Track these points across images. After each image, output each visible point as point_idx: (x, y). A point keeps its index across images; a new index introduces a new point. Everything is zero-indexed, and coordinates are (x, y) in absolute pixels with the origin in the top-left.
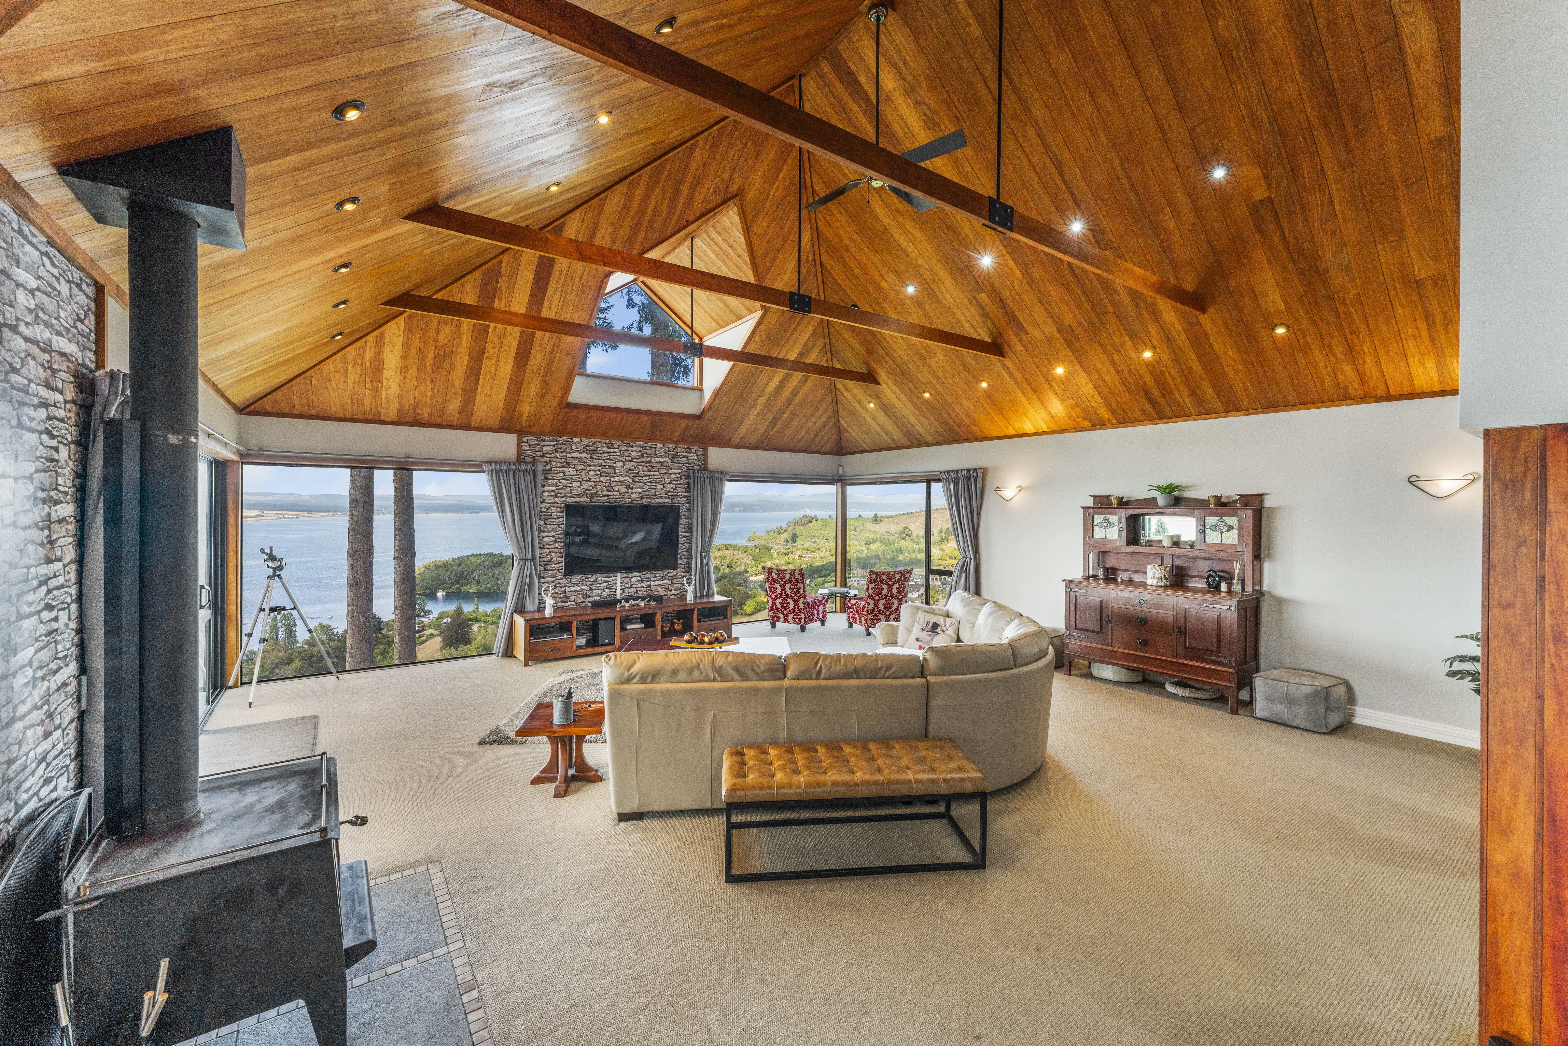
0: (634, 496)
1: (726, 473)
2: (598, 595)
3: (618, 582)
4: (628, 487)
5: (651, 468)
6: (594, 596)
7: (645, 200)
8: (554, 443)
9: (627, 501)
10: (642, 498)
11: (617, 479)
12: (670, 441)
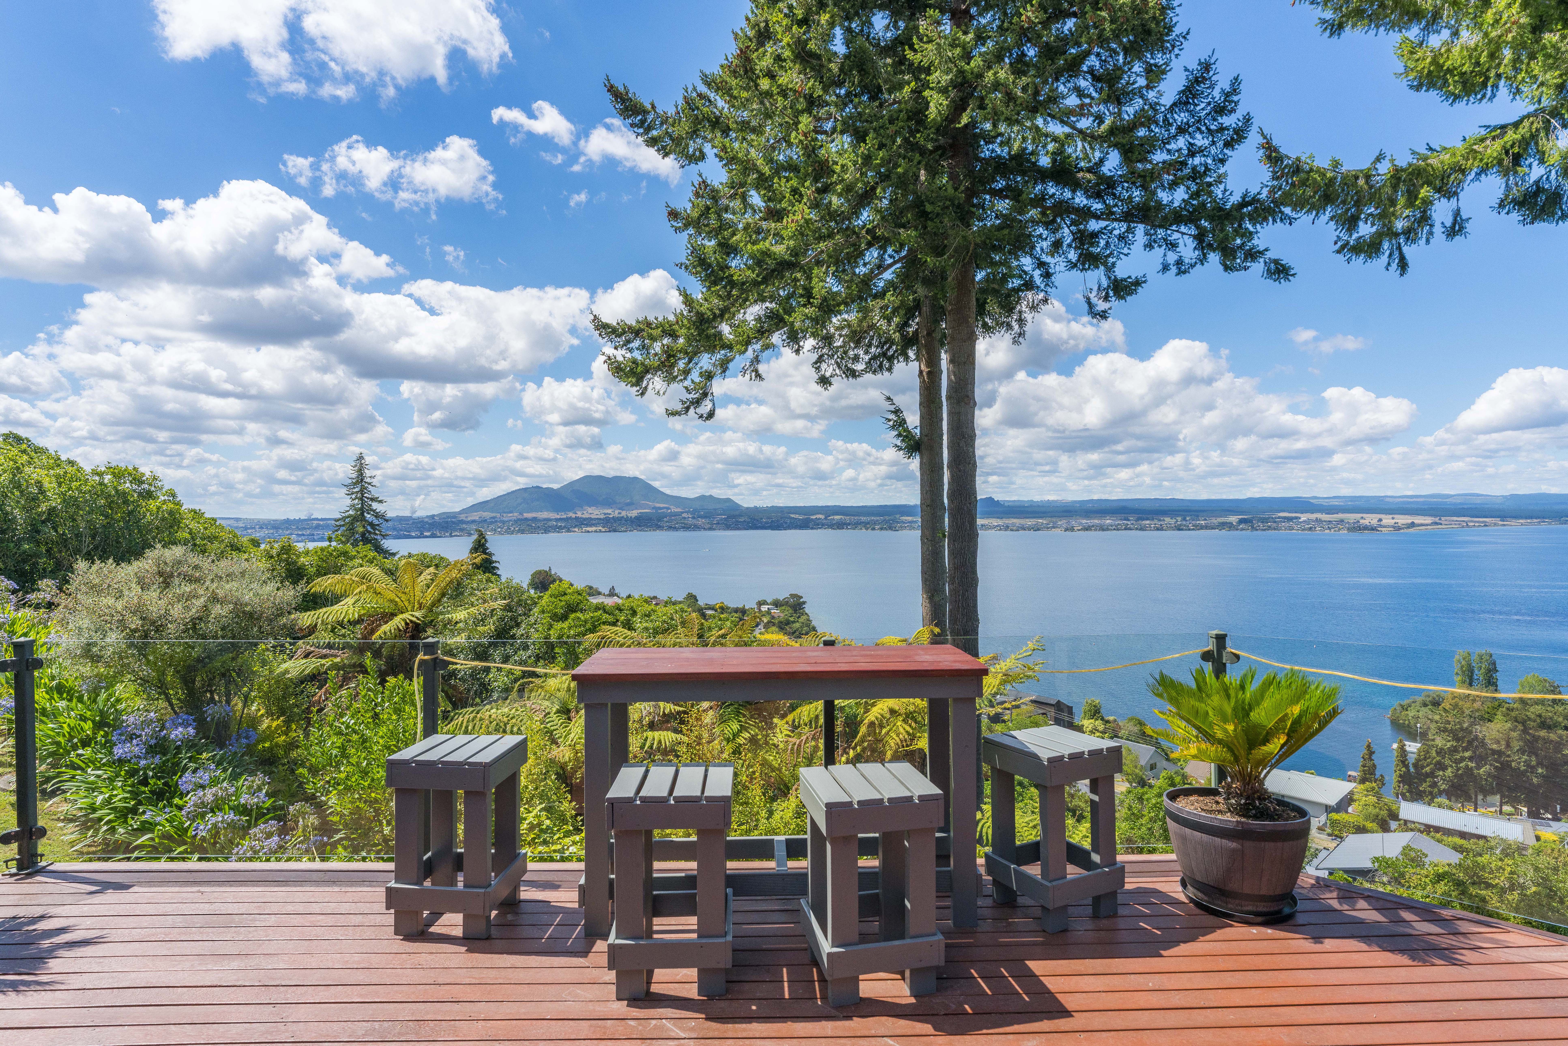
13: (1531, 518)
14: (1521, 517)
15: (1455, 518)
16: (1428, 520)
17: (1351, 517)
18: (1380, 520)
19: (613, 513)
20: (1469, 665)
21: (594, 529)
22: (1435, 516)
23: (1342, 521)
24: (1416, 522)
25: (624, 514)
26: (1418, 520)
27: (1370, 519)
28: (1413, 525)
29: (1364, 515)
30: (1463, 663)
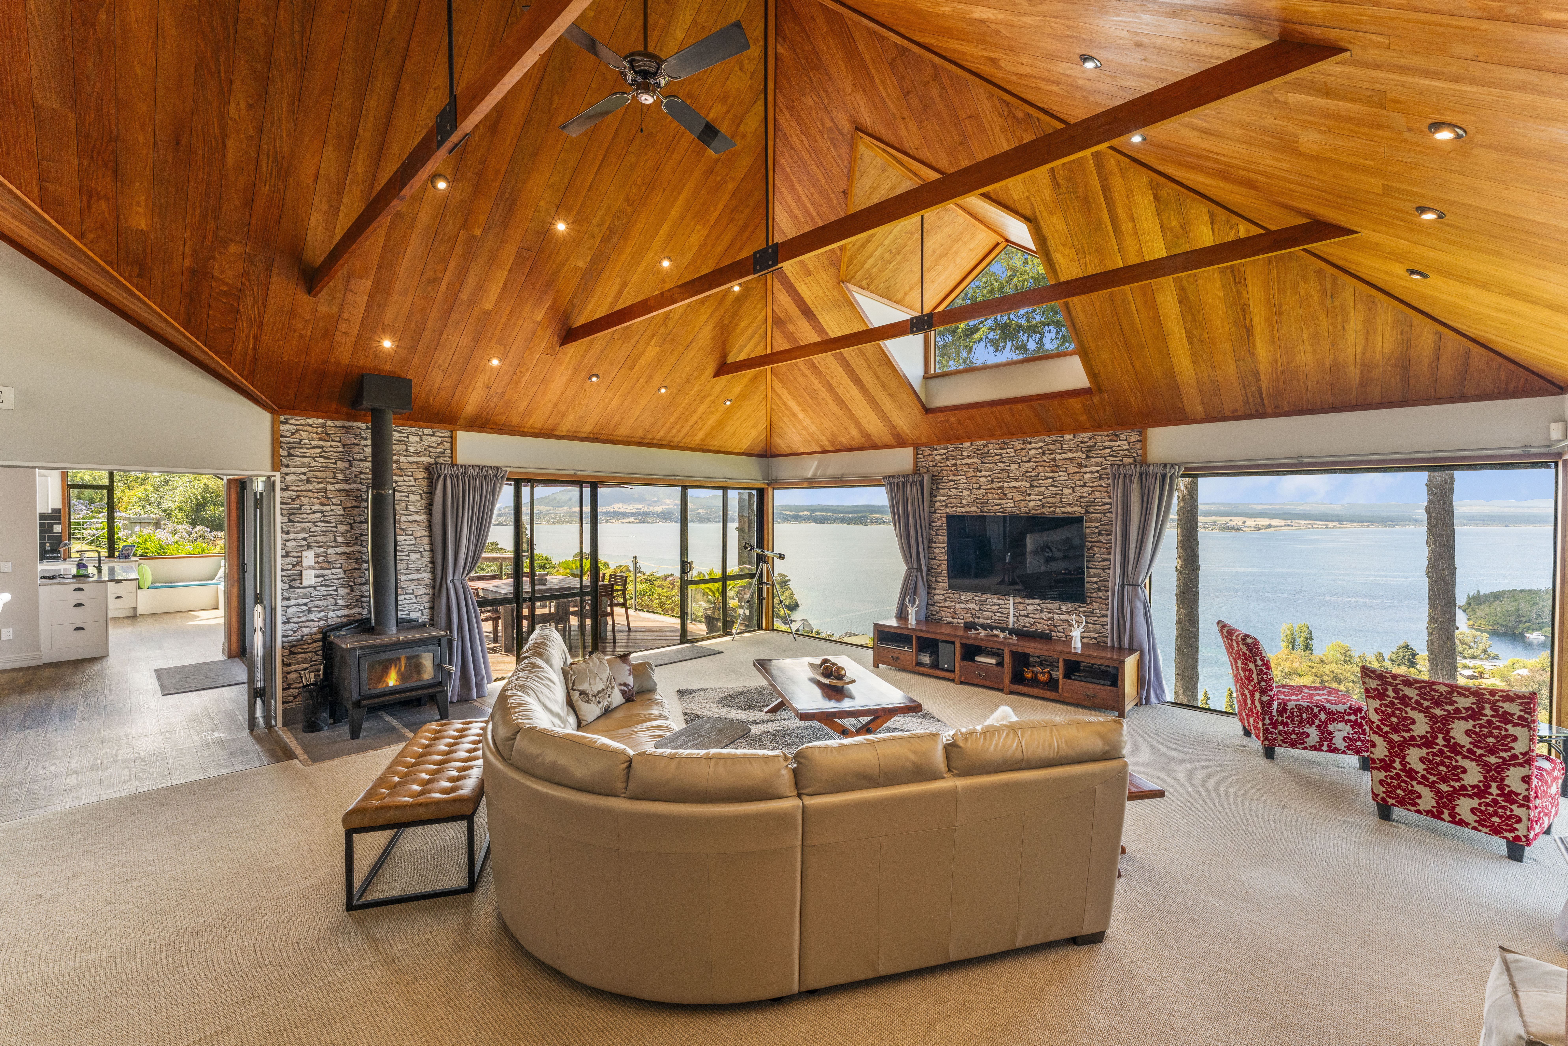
0: (1032, 504)
1: (1179, 465)
2: (988, 618)
3: (1011, 607)
4: (1024, 494)
5: (1056, 468)
6: (984, 618)
7: (799, 200)
8: (945, 451)
9: (1023, 510)
10: (1043, 506)
11: (1011, 484)
12: (1081, 429)
13: (1363, 522)
14: (1355, 522)
15: (1303, 522)
16: (1283, 522)
17: (1222, 520)
18: (1245, 522)
19: (643, 508)
20: (1292, 634)
21: (628, 520)
22: (1288, 519)
23: (1215, 522)
24: (1273, 524)
25: (652, 509)
26: (1274, 522)
27: (1237, 521)
28: (1270, 526)
29: (1233, 518)
30: (1288, 632)
